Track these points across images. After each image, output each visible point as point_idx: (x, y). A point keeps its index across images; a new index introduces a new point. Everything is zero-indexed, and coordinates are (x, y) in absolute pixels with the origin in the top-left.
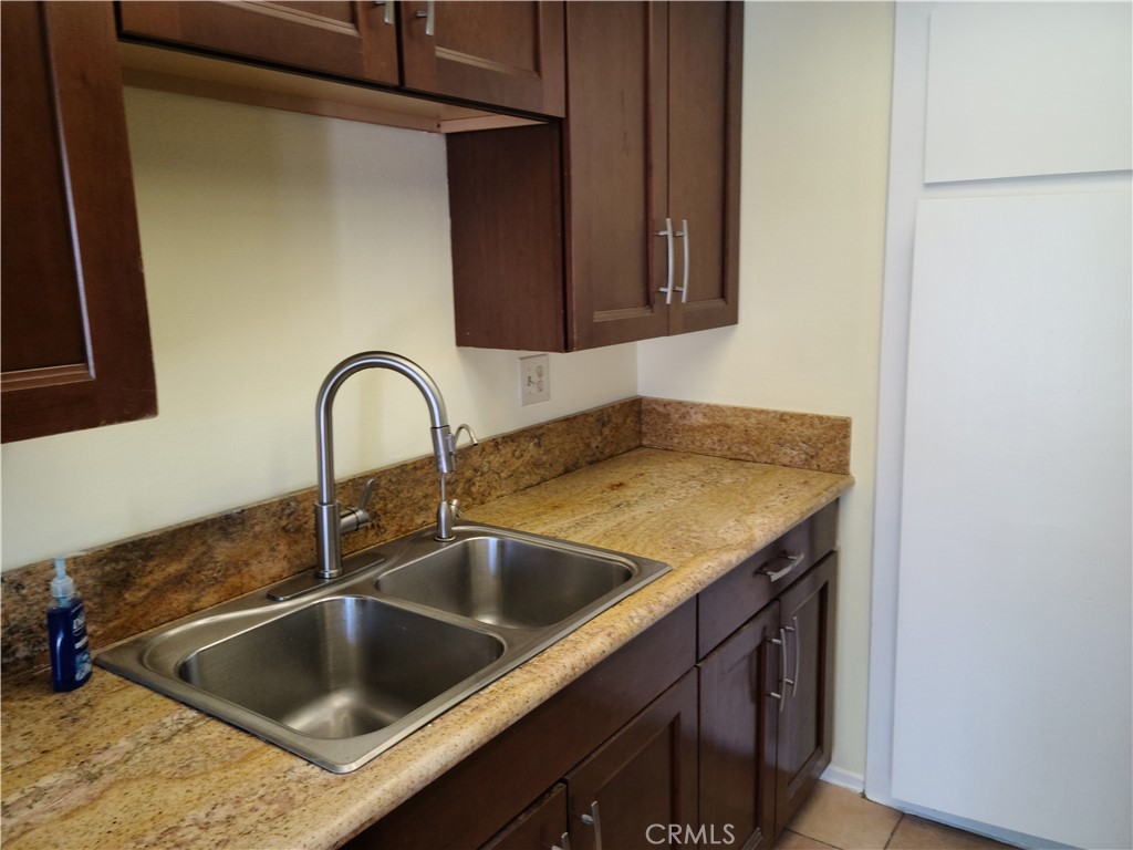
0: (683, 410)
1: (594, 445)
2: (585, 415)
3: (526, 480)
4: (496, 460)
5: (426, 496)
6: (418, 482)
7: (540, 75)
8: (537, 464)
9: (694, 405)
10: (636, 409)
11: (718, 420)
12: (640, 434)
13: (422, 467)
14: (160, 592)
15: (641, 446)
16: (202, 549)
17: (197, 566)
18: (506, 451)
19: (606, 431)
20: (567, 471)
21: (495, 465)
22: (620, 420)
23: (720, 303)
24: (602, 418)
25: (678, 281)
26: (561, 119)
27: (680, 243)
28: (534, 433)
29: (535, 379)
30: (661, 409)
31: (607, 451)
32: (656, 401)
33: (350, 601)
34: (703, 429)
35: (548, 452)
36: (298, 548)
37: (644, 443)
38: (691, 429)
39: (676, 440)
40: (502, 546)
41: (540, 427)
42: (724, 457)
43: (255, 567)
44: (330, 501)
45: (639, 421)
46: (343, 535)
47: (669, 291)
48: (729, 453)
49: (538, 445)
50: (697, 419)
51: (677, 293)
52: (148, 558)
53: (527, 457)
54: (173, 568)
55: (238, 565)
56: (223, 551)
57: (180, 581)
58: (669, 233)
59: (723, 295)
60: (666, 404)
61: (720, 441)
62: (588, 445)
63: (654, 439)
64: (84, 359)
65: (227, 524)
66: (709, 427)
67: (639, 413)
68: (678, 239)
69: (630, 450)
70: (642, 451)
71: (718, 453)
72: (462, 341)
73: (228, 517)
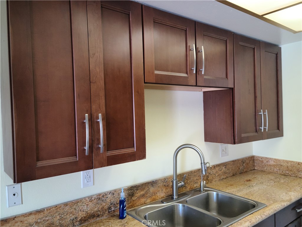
0: (267, 160)
1: (241, 168)
2: (238, 160)
3: (222, 177)
4: (214, 171)
5: (197, 180)
7: (227, 79)
8: (225, 173)
9: (270, 159)
10: (252, 159)
11: (278, 163)
12: (254, 166)
13: (196, 172)
14: (139, 198)
15: (254, 169)
16: (148, 189)
17: (146, 193)
18: (217, 169)
19: (244, 165)
20: (233, 175)
21: (214, 172)
22: (248, 162)
23: (278, 131)
24: (243, 161)
25: (265, 125)
26: (233, 88)
27: (265, 116)
28: (225, 164)
29: (224, 150)
30: (260, 159)
31: (245, 170)
32: (259, 157)
33: (181, 205)
34: (274, 165)
35: (228, 169)
36: (167, 190)
37: (256, 168)
38: (270, 165)
39: (265, 168)
40: (217, 195)
41: (226, 163)
42: (281, 174)
43: (158, 194)
44: (176, 180)
45: (254, 162)
46: (178, 188)
47: (263, 128)
48: (282, 173)
49: (226, 168)
50: (272, 163)
51: (265, 129)
52: (137, 190)
53: (222, 171)
54: (142, 193)
55: (155, 193)
56: (152, 189)
57: (143, 196)
58: (262, 113)
59: (278, 129)
60: (262, 158)
61: (279, 169)
62: (239, 168)
63: (258, 167)
64: (134, 147)
65: (153, 183)
66: (276, 165)
67: (254, 160)
68: (265, 115)
69: (251, 170)
70: (255, 171)
71: (279, 173)
72: (206, 140)
73: (153, 182)
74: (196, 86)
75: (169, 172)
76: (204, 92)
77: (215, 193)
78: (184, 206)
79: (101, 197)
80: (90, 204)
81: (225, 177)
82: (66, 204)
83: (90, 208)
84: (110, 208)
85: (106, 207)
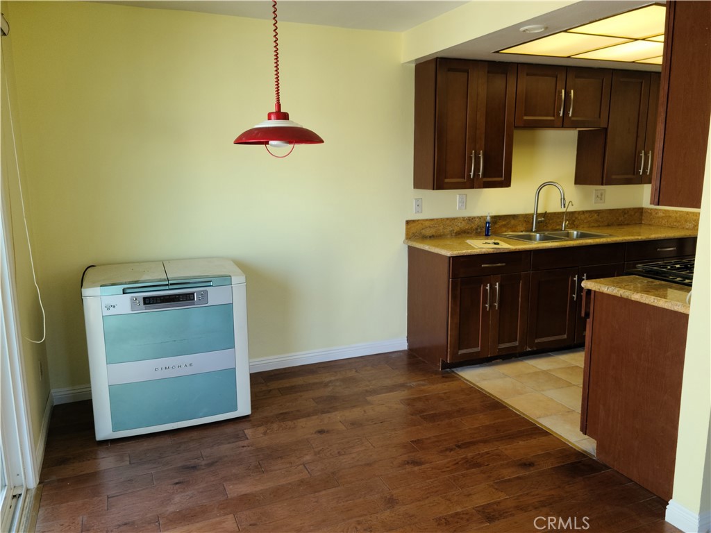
0: (656, 211)
1: (620, 219)
2: (617, 210)
3: (593, 224)
4: (583, 217)
6: (558, 218)
7: (600, 118)
8: (597, 221)
9: (660, 210)
10: (640, 211)
11: (667, 215)
12: (641, 219)
14: (501, 227)
15: (641, 223)
16: (509, 221)
17: (508, 224)
18: (587, 215)
19: (626, 216)
20: (608, 225)
22: (633, 213)
24: (625, 212)
25: (646, 168)
26: (606, 128)
27: (648, 158)
28: (598, 212)
29: (600, 196)
30: (649, 211)
31: (626, 222)
32: (647, 209)
35: (601, 218)
36: (528, 224)
37: (643, 222)
38: (659, 217)
39: (653, 222)
41: (600, 210)
43: (518, 227)
45: (642, 215)
46: (538, 222)
47: (641, 171)
48: (670, 225)
49: (598, 215)
51: (645, 172)
52: (500, 220)
53: (594, 218)
54: (504, 223)
55: (515, 226)
56: (513, 222)
57: (504, 226)
58: (643, 155)
60: (651, 209)
61: (667, 221)
62: (618, 219)
63: (646, 221)
64: (502, 177)
65: (514, 217)
66: (664, 217)
67: (642, 212)
68: (648, 156)
69: (636, 224)
71: (666, 226)
72: (576, 183)
73: (514, 215)
74: (563, 127)
75: (529, 210)
76: (579, 131)
77: (575, 233)
78: (540, 236)
79: (471, 219)
80: (463, 222)
81: (596, 225)
82: (447, 219)
83: (463, 225)
84: (477, 229)
85: (474, 228)
